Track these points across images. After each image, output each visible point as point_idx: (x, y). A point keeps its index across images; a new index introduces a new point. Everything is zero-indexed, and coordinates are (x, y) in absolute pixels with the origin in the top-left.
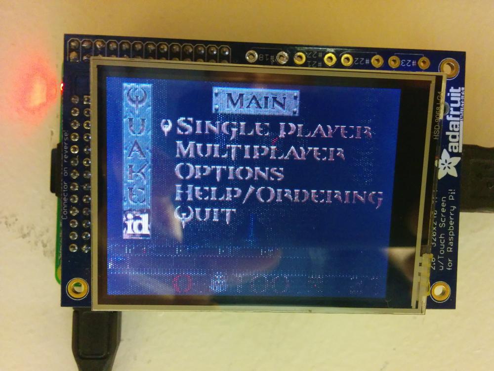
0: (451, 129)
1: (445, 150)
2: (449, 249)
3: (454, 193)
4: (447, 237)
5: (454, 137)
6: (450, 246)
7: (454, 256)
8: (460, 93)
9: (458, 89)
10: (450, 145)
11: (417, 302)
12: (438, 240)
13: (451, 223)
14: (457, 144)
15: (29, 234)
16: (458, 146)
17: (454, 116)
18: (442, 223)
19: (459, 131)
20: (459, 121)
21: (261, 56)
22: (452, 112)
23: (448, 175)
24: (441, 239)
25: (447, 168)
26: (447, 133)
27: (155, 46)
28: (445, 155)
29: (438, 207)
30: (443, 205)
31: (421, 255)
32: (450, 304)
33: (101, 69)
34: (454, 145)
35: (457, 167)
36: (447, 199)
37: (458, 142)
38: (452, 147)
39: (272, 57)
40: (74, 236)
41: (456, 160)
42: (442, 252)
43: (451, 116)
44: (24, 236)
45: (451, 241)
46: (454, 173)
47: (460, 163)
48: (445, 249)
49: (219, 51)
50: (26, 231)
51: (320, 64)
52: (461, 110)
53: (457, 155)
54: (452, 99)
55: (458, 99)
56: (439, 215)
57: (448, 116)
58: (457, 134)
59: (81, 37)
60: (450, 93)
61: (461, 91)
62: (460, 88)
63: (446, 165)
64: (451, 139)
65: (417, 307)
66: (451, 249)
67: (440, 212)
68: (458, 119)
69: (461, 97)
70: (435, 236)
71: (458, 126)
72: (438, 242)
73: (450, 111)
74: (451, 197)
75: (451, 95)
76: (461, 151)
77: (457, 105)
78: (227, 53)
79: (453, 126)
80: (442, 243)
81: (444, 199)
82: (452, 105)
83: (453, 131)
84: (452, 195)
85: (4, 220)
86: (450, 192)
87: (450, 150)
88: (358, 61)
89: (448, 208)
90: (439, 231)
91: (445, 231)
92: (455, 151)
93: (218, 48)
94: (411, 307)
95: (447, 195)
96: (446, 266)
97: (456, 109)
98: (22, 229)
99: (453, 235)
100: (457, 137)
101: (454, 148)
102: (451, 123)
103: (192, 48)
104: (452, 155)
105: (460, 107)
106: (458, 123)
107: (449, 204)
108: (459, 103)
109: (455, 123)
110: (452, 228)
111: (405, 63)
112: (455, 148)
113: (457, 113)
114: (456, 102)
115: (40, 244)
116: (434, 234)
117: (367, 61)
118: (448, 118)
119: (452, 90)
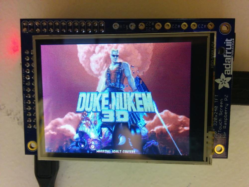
0: (226, 62)
2: (224, 127)
3: (228, 97)
4: (223, 120)
5: (228, 66)
6: (225, 125)
7: (227, 131)
8: (232, 42)
9: (230, 39)
10: (226, 71)
12: (218, 122)
13: (226, 113)
14: (229, 70)
16: (230, 71)
17: (228, 55)
18: (220, 113)
19: (230, 63)
20: (231, 57)
21: (121, 26)
22: (227, 53)
23: (224, 87)
24: (220, 121)
25: (223, 83)
27: (65, 23)
28: (223, 76)
29: (218, 104)
30: (221, 103)
34: (227, 70)
35: (230, 83)
36: (223, 100)
37: (230, 69)
38: (226, 72)
39: (127, 26)
40: (29, 121)
41: (229, 79)
42: (220, 128)
43: (226, 55)
45: (225, 123)
47: (231, 80)
48: (222, 127)
49: (99, 24)
51: (153, 29)
52: (232, 51)
53: (230, 76)
54: (227, 45)
55: (230, 45)
56: (219, 109)
57: (224, 55)
58: (229, 64)
60: (226, 42)
61: (232, 41)
62: (231, 39)
63: (223, 82)
64: (226, 67)
66: (225, 127)
67: (219, 107)
68: (230, 56)
69: (232, 44)
70: (216, 120)
71: (230, 60)
73: (226, 52)
74: (226, 99)
75: (227, 43)
77: (230, 49)
78: (103, 25)
79: (227, 60)
80: (221, 124)
81: (222, 100)
82: (227, 49)
83: (227, 63)
84: (226, 98)
86: (226, 96)
87: (225, 73)
88: (174, 26)
89: (224, 105)
90: (219, 117)
91: (222, 117)
92: (228, 74)
93: (98, 23)
94: (203, 161)
95: (224, 98)
96: (222, 136)
97: (229, 51)
99: (227, 119)
100: (230, 66)
101: (227, 72)
102: (226, 59)
103: (85, 23)
104: (227, 76)
105: (232, 49)
106: (230, 59)
107: (224, 102)
108: (231, 47)
109: (228, 59)
110: (226, 116)
111: (200, 26)
112: (229, 72)
113: (230, 53)
114: (229, 47)
116: (216, 119)
117: (179, 26)
118: (225, 56)
119: (227, 40)
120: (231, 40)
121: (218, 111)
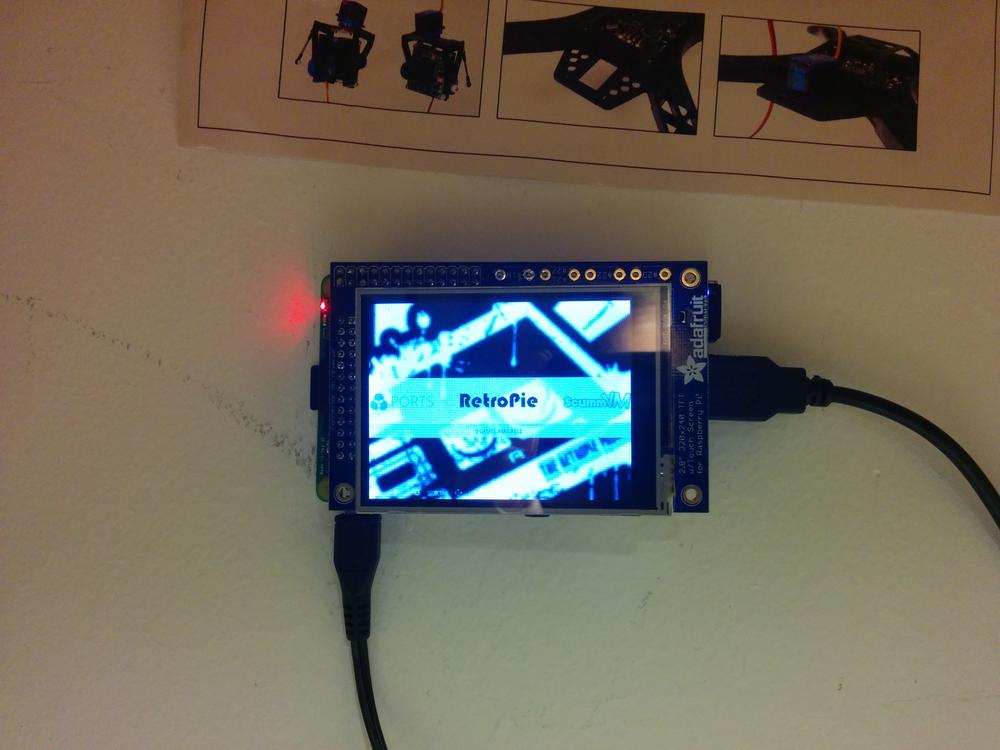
1: (690, 357)
2: (699, 453)
3: (701, 398)
4: (696, 441)
5: (698, 343)
6: (700, 450)
7: (705, 460)
11: (662, 504)
12: (687, 444)
13: (700, 427)
15: (283, 442)
17: (697, 323)
21: (509, 274)
22: (696, 320)
23: (694, 381)
24: (690, 442)
25: (692, 374)
26: (691, 340)
28: (690, 361)
29: (685, 412)
30: (691, 409)
31: (662, 456)
32: (702, 506)
33: (364, 298)
35: (703, 372)
36: (694, 404)
39: (519, 275)
40: (341, 445)
41: (702, 366)
42: (692, 456)
44: (278, 445)
45: (701, 445)
46: (700, 378)
47: (705, 368)
48: (695, 453)
49: (470, 271)
50: (280, 440)
51: (565, 280)
53: (704, 360)
54: (695, 307)
55: (701, 307)
56: (686, 419)
59: (346, 264)
63: (692, 370)
64: (695, 346)
65: (662, 508)
66: (701, 452)
67: (687, 417)
70: (684, 440)
72: (687, 446)
74: (698, 402)
76: (706, 356)
77: (701, 313)
78: (477, 273)
80: (692, 447)
81: (691, 404)
82: (695, 313)
84: (699, 399)
85: (259, 428)
86: (698, 396)
88: (601, 275)
89: (696, 413)
90: (687, 435)
91: (694, 434)
93: (469, 269)
94: (656, 508)
95: (695, 400)
96: (696, 469)
97: (699, 316)
98: (276, 437)
99: (702, 439)
104: (697, 360)
107: (697, 408)
109: (698, 330)
110: (700, 432)
111: (647, 275)
113: (701, 320)
114: (699, 310)
115: (293, 453)
116: (682, 438)
117: (609, 275)
118: (692, 325)
119: (694, 298)
120: (702, 297)
121: (686, 424)
